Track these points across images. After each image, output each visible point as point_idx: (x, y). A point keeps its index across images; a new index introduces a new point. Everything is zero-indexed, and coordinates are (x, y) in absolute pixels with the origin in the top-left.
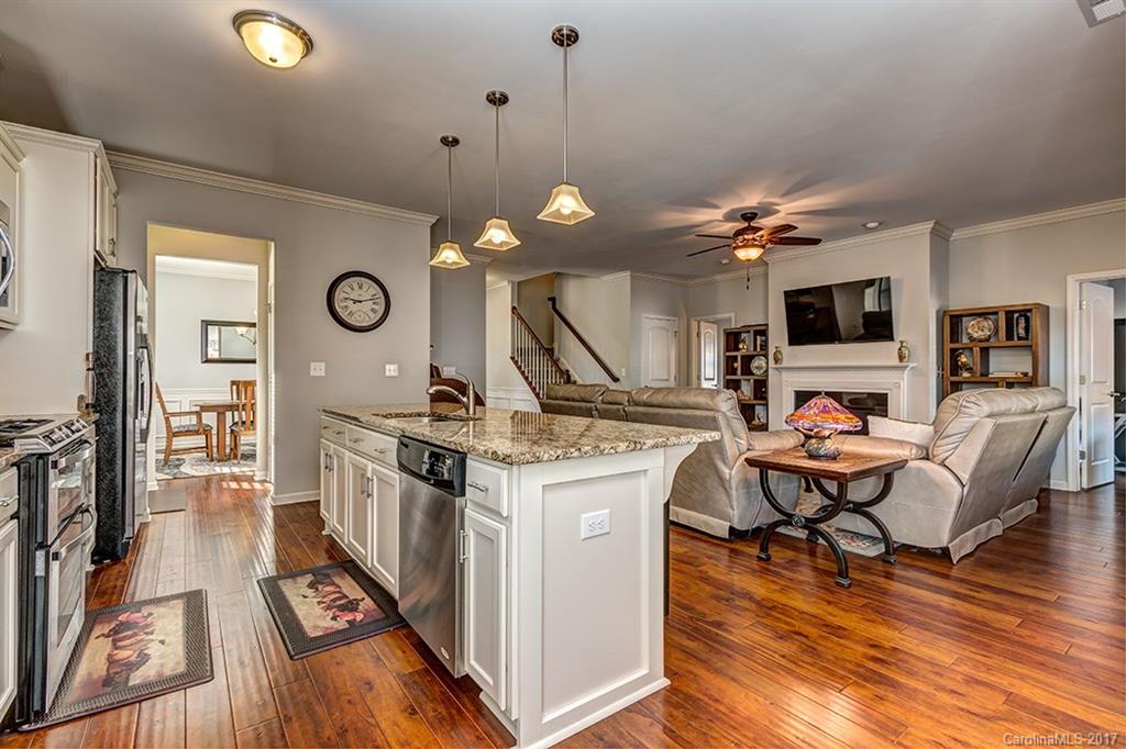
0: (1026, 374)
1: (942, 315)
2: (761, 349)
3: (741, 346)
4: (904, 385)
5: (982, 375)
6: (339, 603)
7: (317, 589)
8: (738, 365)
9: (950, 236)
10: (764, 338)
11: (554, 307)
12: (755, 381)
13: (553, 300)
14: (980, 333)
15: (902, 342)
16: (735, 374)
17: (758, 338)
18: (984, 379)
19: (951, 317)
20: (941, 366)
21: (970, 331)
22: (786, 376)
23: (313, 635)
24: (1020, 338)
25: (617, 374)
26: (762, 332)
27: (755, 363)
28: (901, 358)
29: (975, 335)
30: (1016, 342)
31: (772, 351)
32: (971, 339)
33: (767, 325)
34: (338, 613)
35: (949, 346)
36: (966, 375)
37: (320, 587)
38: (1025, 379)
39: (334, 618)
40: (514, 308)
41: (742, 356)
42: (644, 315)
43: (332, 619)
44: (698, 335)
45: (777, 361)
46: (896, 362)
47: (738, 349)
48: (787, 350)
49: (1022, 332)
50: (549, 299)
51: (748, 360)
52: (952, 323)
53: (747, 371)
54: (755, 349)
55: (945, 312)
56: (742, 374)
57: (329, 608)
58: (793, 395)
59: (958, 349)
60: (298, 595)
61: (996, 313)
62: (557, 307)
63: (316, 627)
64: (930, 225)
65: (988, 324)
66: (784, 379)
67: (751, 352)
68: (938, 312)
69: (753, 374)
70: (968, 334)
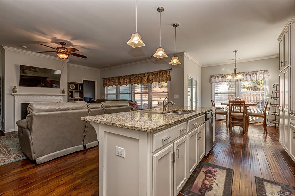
6: (210, 175)
7: (211, 185)
14: (72, 88)
15: (63, 89)
23: (225, 171)
34: (214, 172)
35: (68, 90)
37: (208, 186)
39: (216, 171)
43: (217, 172)
45: (14, 91)
57: (215, 175)
58: (21, 105)
60: (219, 187)
63: (223, 172)
65: (74, 86)
66: (16, 99)
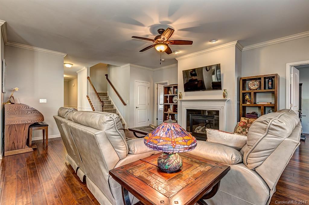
0: (271, 103)
1: (239, 80)
2: (176, 93)
3: (169, 92)
4: (225, 107)
5: (254, 103)
8: (168, 99)
9: (242, 50)
10: (176, 89)
11: (107, 78)
12: (174, 105)
13: (107, 75)
14: (254, 87)
15: (224, 90)
16: (167, 102)
17: (175, 89)
18: (255, 105)
19: (243, 80)
20: (239, 100)
21: (249, 86)
22: (183, 103)
24: (269, 88)
25: (126, 103)
26: (176, 87)
27: (174, 99)
28: (224, 96)
29: (252, 88)
30: (267, 90)
31: (179, 94)
32: (250, 89)
33: (177, 84)
35: (242, 92)
36: (248, 103)
38: (271, 105)
40: (88, 78)
41: (170, 96)
42: (135, 81)
44: (157, 89)
45: (180, 98)
46: (222, 98)
47: (168, 93)
48: (184, 93)
49: (270, 86)
50: (106, 75)
51: (172, 97)
52: (243, 82)
53: (171, 101)
54: (174, 93)
55: (241, 78)
56: (170, 103)
58: (186, 111)
59: (246, 93)
61: (260, 79)
62: (108, 78)
64: (235, 43)
65: (257, 83)
66: (183, 105)
67: (173, 95)
68: (238, 78)
69: (173, 103)
70: (249, 87)
